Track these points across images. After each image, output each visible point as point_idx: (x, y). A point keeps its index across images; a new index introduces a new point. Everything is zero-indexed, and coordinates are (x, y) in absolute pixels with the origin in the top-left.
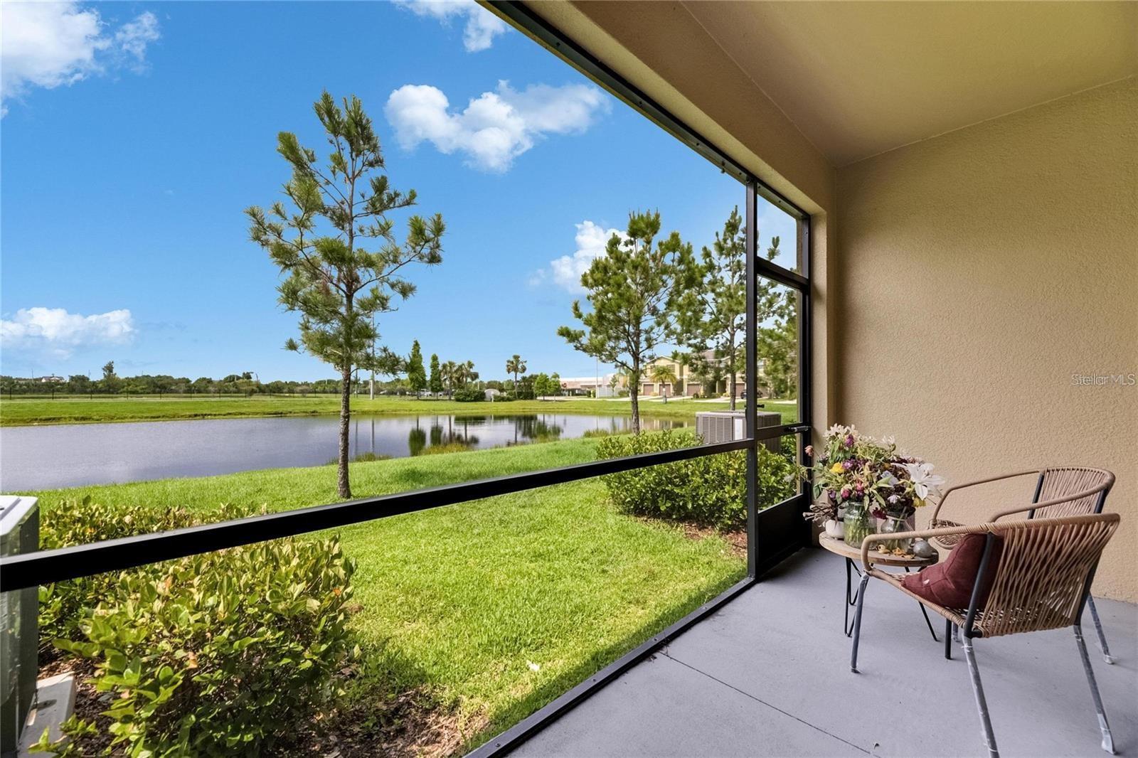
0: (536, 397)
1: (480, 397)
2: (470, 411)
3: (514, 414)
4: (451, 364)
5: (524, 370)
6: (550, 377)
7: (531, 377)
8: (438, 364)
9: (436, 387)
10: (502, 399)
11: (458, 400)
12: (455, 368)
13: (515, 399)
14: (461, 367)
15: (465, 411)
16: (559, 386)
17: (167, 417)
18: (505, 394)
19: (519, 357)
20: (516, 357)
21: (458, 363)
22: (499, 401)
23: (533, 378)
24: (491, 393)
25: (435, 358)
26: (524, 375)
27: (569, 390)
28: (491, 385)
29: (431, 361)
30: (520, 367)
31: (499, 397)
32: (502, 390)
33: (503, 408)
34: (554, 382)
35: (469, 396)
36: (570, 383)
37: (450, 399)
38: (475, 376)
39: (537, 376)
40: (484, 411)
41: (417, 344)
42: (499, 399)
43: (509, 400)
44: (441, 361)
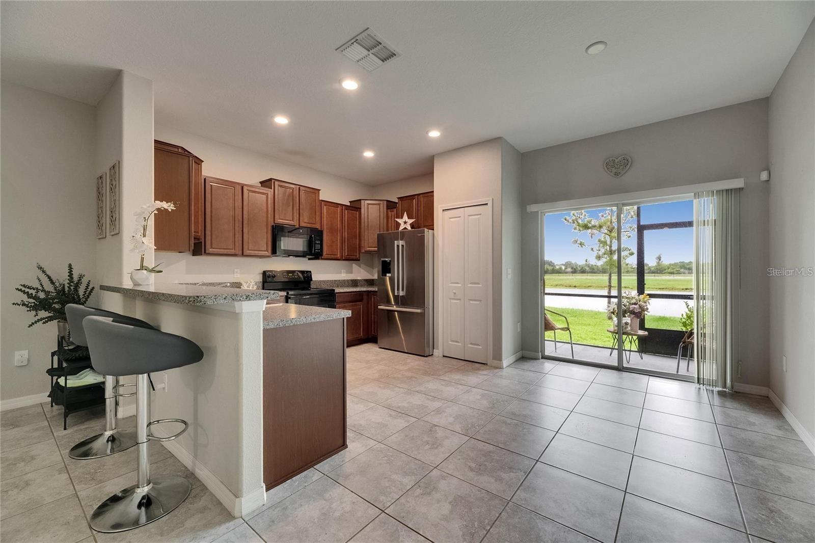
17: (668, 289)
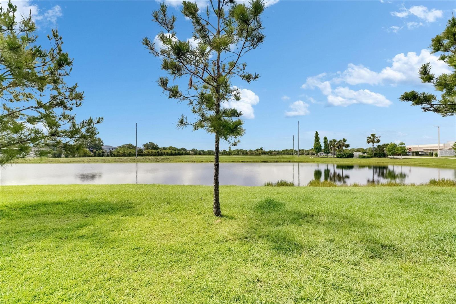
0: (388, 156)
1: (351, 156)
2: (344, 163)
3: (372, 165)
4: (335, 141)
5: (378, 141)
6: (397, 145)
7: (384, 145)
8: (327, 141)
9: (327, 152)
10: (364, 157)
11: (338, 157)
12: (337, 143)
13: (373, 157)
14: (339, 141)
15: (342, 163)
16: (405, 149)
18: (366, 155)
19: (375, 135)
20: (373, 135)
21: (338, 140)
22: (362, 158)
23: (385, 145)
24: (356, 154)
25: (325, 138)
26: (379, 144)
27: (413, 153)
28: (358, 150)
29: (324, 140)
30: (376, 140)
31: (362, 156)
32: (364, 153)
33: (364, 161)
34: (400, 147)
35: (344, 155)
36: (414, 148)
37: (334, 157)
38: (348, 146)
39: (388, 144)
40: (353, 163)
41: (317, 133)
42: (361, 157)
43: (368, 157)
44: (329, 139)
